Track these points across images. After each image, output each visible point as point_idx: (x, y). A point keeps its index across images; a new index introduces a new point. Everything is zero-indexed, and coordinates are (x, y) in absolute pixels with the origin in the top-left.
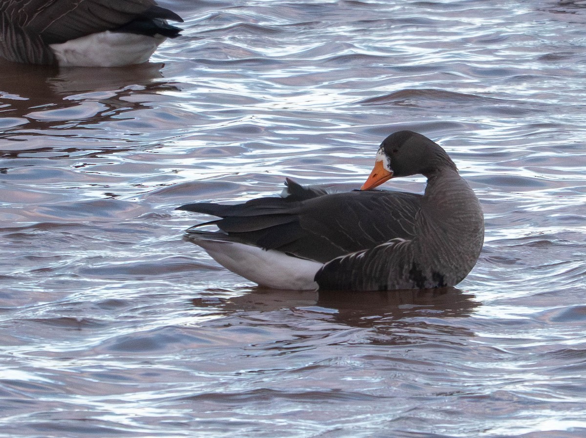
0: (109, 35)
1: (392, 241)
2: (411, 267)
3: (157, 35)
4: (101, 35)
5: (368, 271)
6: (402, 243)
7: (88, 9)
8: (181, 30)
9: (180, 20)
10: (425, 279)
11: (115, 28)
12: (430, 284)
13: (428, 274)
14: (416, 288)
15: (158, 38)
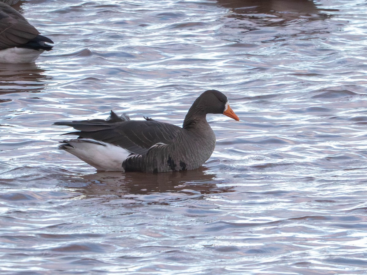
0: (16, 49)
1: (157, 144)
2: (168, 159)
3: (41, 50)
4: (12, 49)
5: (147, 161)
6: (162, 145)
7: (6, 36)
8: (53, 47)
9: (52, 42)
10: (176, 165)
11: (19, 46)
12: (179, 167)
13: (178, 163)
14: (171, 170)
15: (41, 51)
